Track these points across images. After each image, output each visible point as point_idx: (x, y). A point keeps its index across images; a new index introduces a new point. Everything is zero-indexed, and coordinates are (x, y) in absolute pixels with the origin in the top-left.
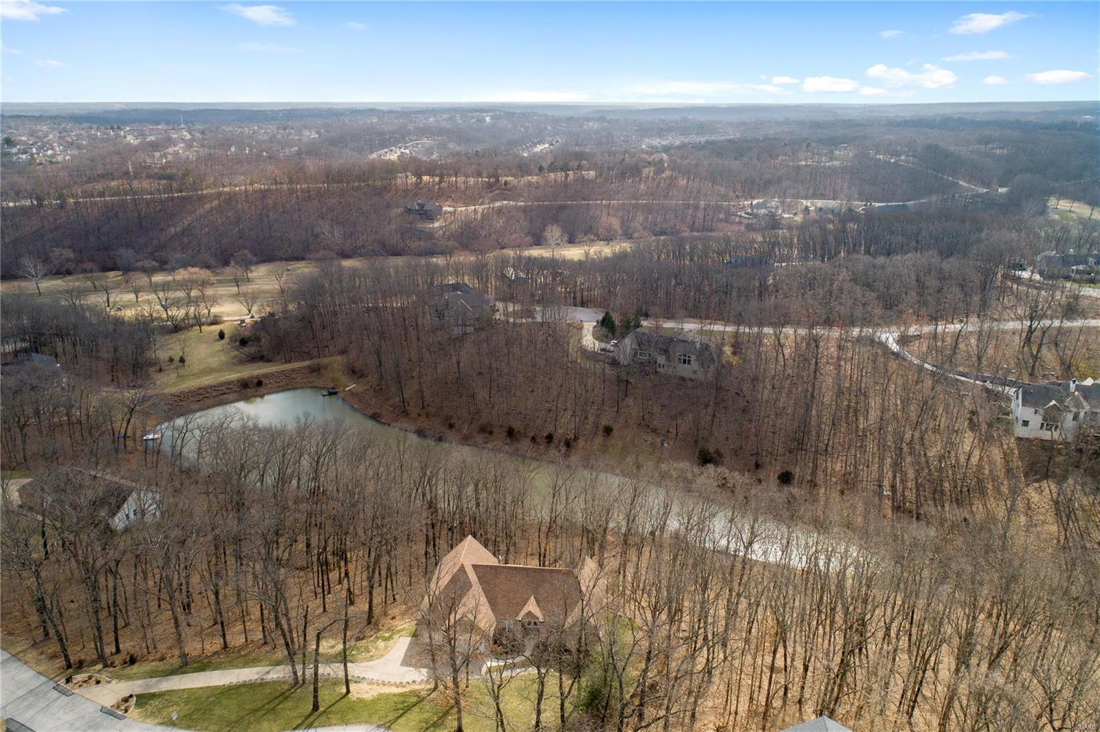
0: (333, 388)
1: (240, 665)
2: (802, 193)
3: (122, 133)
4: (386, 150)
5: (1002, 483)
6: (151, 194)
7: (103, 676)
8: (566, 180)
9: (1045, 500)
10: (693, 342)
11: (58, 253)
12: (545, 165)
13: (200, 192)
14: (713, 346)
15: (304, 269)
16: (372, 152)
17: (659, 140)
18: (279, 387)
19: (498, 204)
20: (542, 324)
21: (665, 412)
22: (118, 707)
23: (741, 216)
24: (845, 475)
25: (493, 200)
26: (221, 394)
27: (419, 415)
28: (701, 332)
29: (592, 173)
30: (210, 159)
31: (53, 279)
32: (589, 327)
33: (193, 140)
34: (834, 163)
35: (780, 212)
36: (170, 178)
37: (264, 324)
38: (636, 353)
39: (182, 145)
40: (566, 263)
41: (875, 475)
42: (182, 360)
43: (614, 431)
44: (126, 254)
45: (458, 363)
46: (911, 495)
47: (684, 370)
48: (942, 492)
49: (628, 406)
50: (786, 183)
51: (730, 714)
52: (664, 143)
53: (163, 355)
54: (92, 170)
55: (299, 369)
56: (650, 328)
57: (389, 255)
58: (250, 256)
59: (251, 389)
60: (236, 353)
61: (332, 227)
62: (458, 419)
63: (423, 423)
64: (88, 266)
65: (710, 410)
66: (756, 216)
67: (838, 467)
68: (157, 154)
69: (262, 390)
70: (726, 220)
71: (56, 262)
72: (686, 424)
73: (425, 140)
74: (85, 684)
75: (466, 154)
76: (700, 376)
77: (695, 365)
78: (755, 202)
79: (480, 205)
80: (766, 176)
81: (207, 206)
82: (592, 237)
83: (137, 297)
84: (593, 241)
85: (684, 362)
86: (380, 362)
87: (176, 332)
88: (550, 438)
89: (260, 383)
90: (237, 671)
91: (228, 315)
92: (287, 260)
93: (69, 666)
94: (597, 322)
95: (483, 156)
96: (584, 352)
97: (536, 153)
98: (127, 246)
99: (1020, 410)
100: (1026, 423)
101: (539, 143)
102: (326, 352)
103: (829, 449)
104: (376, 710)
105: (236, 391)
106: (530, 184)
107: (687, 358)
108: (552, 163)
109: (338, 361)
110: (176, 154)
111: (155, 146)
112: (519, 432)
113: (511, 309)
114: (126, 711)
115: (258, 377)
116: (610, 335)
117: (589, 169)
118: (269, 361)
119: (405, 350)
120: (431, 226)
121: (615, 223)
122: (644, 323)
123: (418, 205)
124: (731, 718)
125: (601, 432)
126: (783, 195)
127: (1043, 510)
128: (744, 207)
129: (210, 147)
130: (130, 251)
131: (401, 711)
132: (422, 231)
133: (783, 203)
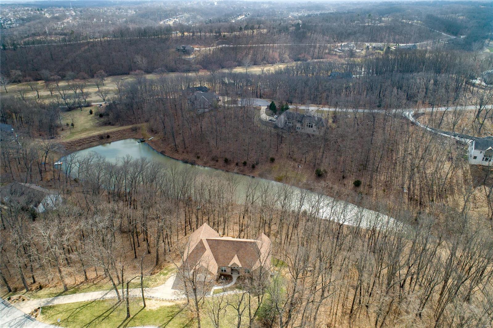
0: (143, 139)
1: (93, 290)
2: (366, 39)
3: (43, 12)
4: (167, 19)
5: (462, 187)
6: (56, 43)
7: (26, 296)
8: (253, 34)
9: (483, 195)
10: (314, 117)
11: (14, 73)
12: (243, 27)
13: (79, 42)
14: (323, 118)
15: (129, 79)
16: (161, 21)
17: (297, 13)
18: (117, 138)
19: (220, 46)
20: (241, 108)
21: (300, 151)
22: (32, 315)
23: (336, 51)
24: (385, 182)
25: (218, 44)
26: (91, 142)
27: (183, 152)
28: (318, 111)
29: (265, 30)
30: (84, 25)
31: (13, 85)
32: (264, 108)
33: (76, 15)
34: (382, 24)
35: (355, 49)
36: (65, 34)
37: (110, 107)
38: (286, 122)
39: (71, 18)
40: (253, 76)
41: (400, 182)
42: (73, 125)
43: (275, 160)
44: (45, 73)
45: (201, 128)
46: (417, 192)
47: (309, 131)
48: (433, 191)
49: (282, 148)
50: (358, 35)
51: (333, 314)
52: (300, 15)
53: (63, 122)
54: (29, 31)
55: (127, 129)
56: (293, 109)
57: (169, 72)
58: (103, 73)
59: (104, 139)
60: (98, 121)
61: (142, 58)
62: (202, 154)
63: (185, 156)
64: (28, 78)
65: (321, 150)
66: (343, 51)
67: (382, 178)
68: (59, 23)
69: (110, 140)
70: (329, 53)
71: (14, 77)
72: (310, 157)
73: (186, 14)
74: (17, 301)
75: (205, 22)
76: (317, 133)
77: (314, 128)
78: (343, 44)
79: (212, 47)
80: (349, 31)
81: (83, 49)
82: (265, 62)
83: (52, 93)
84: (266, 64)
85: (310, 127)
86: (164, 127)
87: (70, 111)
88: (245, 164)
89: (108, 137)
90: (91, 293)
91: (94, 102)
92: (121, 74)
93: (10, 291)
94: (268, 106)
95: (213, 23)
96: (261, 121)
97: (239, 20)
98: (46, 68)
99: (473, 151)
100: (475, 158)
101: (240, 15)
102: (140, 121)
103: (379, 169)
104: (159, 317)
105: (97, 141)
106: (235, 36)
107: (311, 125)
108: (246, 26)
109: (144, 126)
110: (68, 22)
111: (58, 19)
112: (230, 160)
113: (226, 100)
114: (36, 317)
115: (107, 133)
116: (274, 114)
117: (264, 29)
118: (113, 125)
119: (177, 120)
120: (189, 57)
121: (276, 55)
122: (290, 107)
123: (183, 47)
124: (334, 317)
125: (269, 161)
126: (356, 40)
127: (482, 200)
128: (338, 47)
129: (84, 19)
130: (47, 71)
131: (171, 317)
132: (184, 60)
133: (356, 44)
